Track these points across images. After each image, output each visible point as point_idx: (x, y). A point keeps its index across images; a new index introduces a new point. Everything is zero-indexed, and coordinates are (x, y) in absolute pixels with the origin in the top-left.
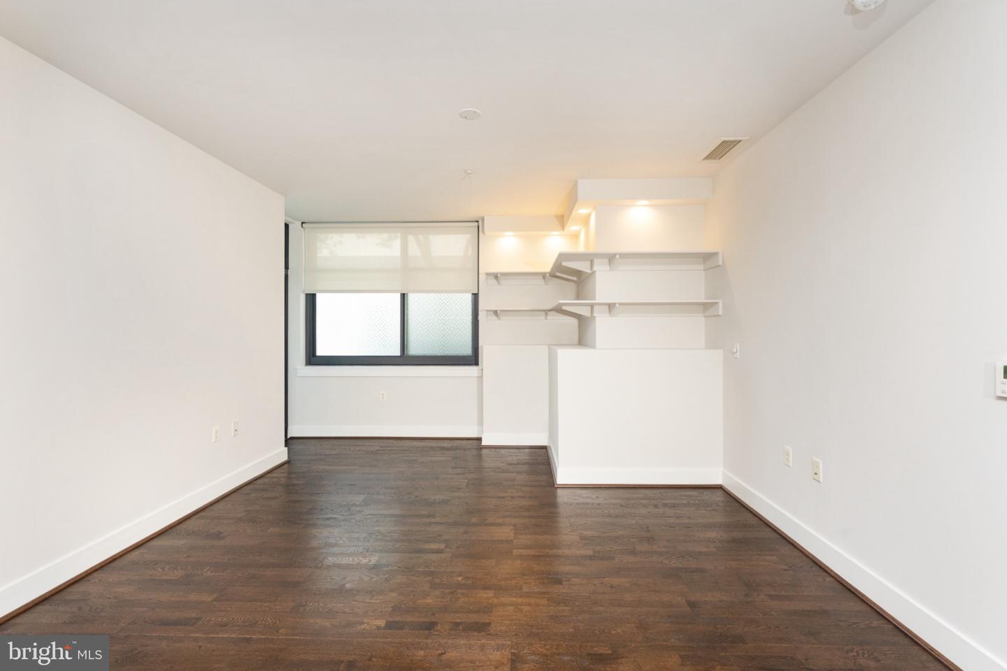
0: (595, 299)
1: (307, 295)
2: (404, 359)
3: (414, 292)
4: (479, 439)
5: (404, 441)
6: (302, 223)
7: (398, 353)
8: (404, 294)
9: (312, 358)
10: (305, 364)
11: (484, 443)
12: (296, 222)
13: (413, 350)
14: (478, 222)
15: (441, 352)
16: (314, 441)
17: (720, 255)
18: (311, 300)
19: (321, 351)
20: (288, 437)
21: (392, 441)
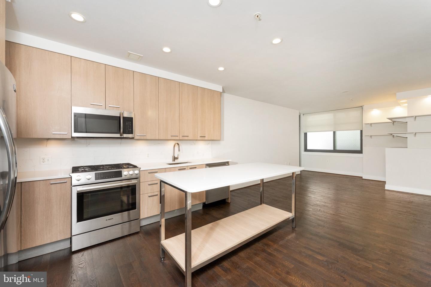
0: (407, 131)
1: (304, 133)
2: (335, 151)
3: (338, 131)
6: (303, 114)
7: (332, 149)
8: (334, 132)
9: (306, 150)
10: (304, 151)
11: (363, 178)
13: (338, 148)
14: (362, 107)
18: (306, 134)
19: (308, 148)
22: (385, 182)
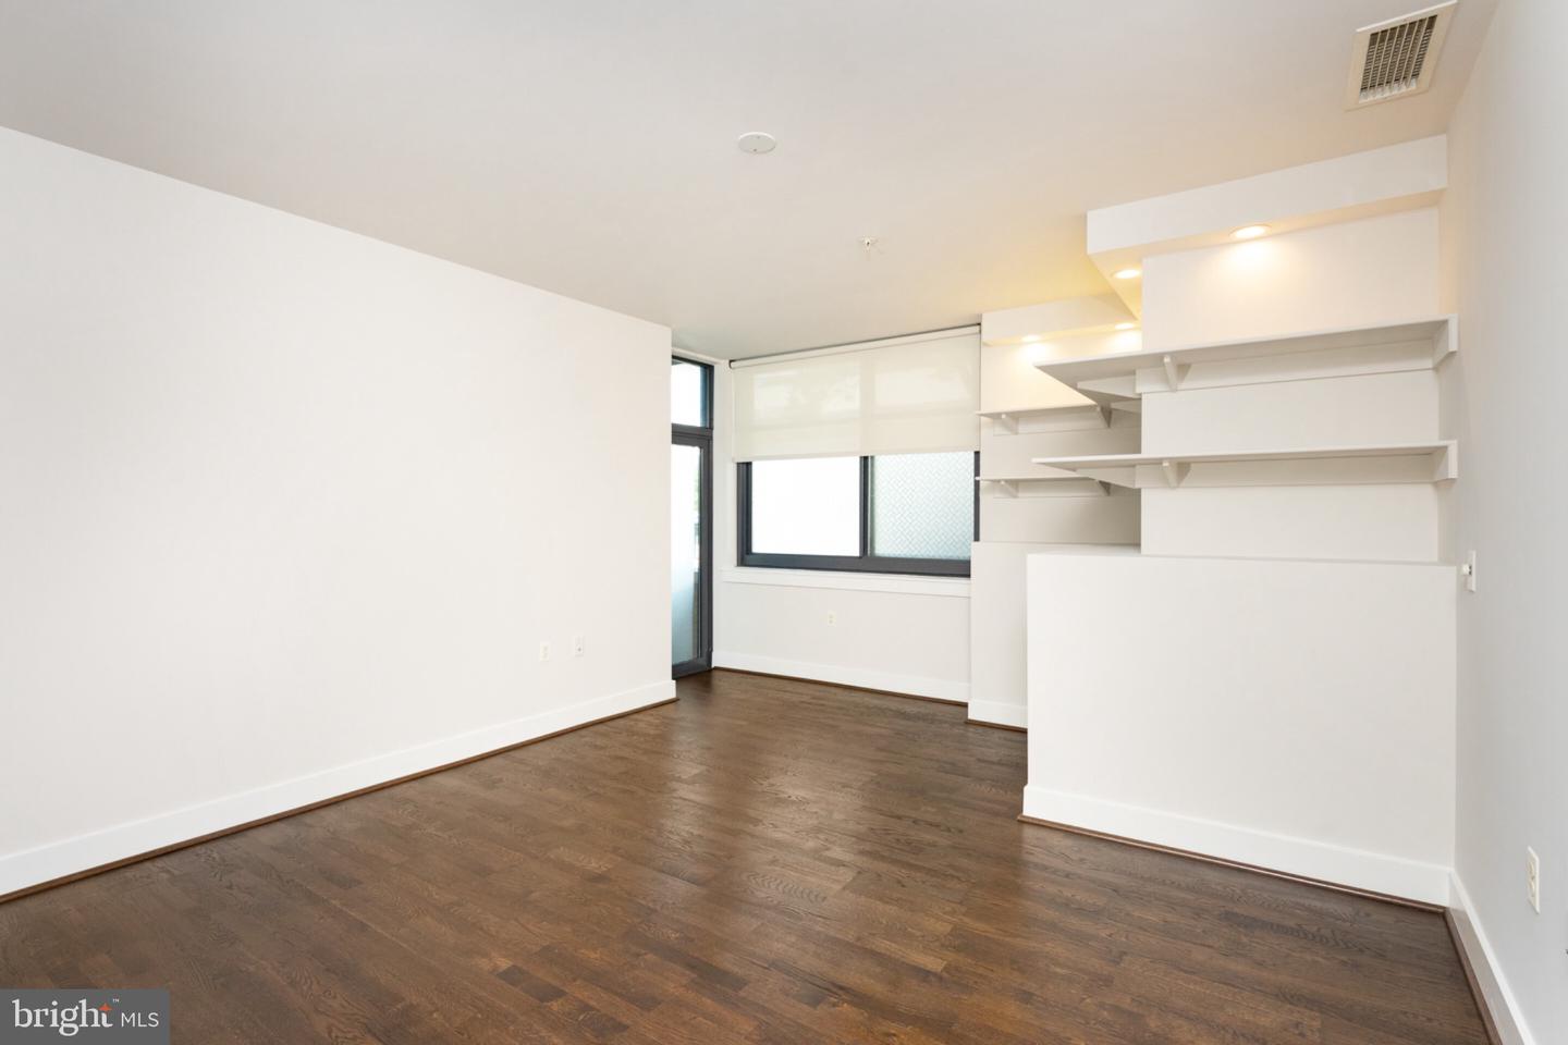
0: (1139, 451)
1: (738, 464)
2: (867, 561)
3: (888, 453)
4: (965, 705)
5: (854, 694)
6: (731, 361)
7: (855, 551)
8: (866, 458)
9: (746, 556)
10: (735, 562)
11: (973, 715)
12: (723, 361)
13: (883, 547)
14: (979, 324)
15: (922, 552)
16: (736, 677)
17: (1453, 329)
18: (745, 470)
19: (759, 546)
20: (713, 666)
21: (833, 690)
22: (1024, 732)
